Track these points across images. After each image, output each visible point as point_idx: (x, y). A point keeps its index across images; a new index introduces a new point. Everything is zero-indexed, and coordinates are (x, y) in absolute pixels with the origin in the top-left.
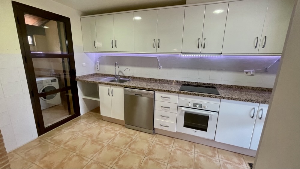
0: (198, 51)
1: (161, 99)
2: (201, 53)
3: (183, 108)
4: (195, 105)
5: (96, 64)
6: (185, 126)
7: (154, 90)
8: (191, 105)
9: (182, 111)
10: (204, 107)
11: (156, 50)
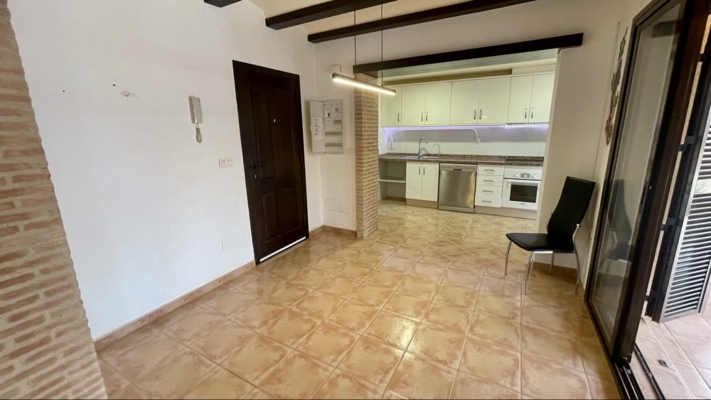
0: (526, 121)
1: (484, 173)
2: (529, 123)
3: (509, 180)
4: (523, 175)
5: (389, 141)
6: (512, 199)
7: (476, 164)
8: (518, 176)
9: (509, 182)
10: (532, 177)
11: (478, 121)
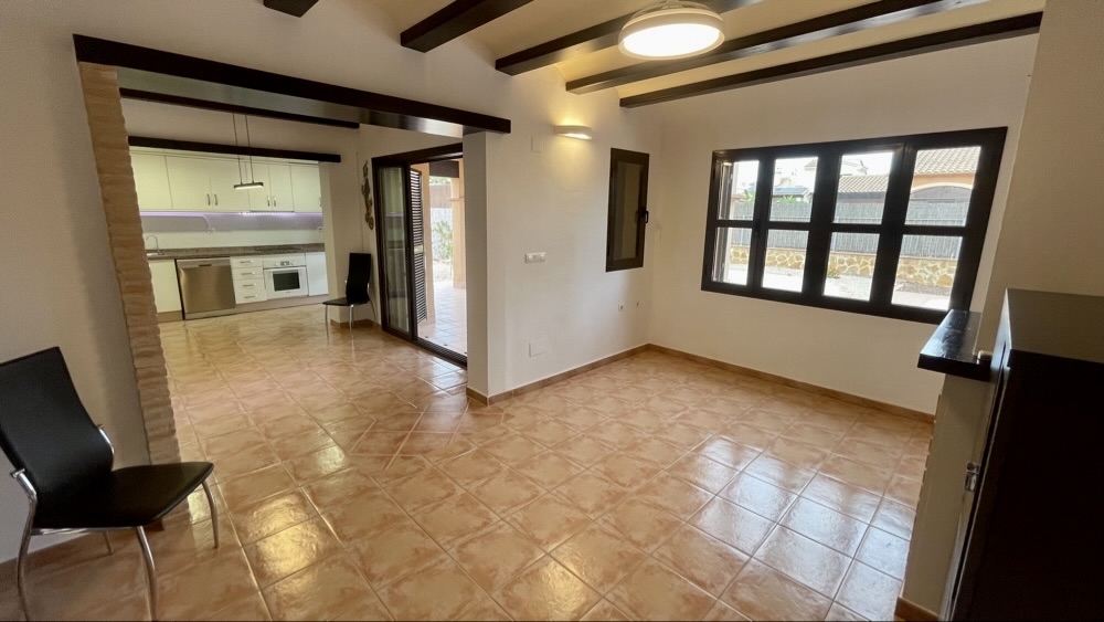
0: (270, 209)
1: (240, 265)
2: (273, 211)
4: (282, 263)
6: (276, 290)
7: (227, 256)
8: (278, 265)
9: (270, 272)
10: (291, 264)
11: (212, 207)
